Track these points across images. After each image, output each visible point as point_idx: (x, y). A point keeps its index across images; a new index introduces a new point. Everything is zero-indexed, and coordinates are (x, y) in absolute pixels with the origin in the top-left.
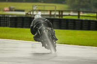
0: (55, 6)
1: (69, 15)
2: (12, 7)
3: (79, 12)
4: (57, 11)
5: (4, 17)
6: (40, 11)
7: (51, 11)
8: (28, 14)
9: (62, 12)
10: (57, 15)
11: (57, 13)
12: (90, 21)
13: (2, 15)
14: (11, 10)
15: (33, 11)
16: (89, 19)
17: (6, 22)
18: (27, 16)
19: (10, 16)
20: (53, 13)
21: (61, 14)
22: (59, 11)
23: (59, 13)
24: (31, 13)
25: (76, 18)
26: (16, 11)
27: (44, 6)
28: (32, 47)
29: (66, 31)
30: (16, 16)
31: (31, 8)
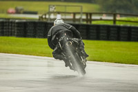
0: (81, 7)
1: (101, 19)
2: (20, 7)
3: (115, 15)
4: (84, 13)
5: (9, 22)
6: (59, 13)
7: (75, 14)
8: (42, 17)
9: (91, 14)
10: (84, 20)
11: (84, 17)
12: (130, 28)
13: (6, 19)
14: (18, 12)
15: (50, 13)
16: (129, 25)
17: (11, 29)
18: (41, 20)
19: (17, 21)
20: (78, 17)
21: (89, 17)
22: (87, 14)
23: (87, 17)
24: (47, 16)
25: (111, 23)
26: (25, 13)
27: (65, 6)
28: (49, 66)
29: (96, 42)
30: (24, 21)
31: (47, 9)
